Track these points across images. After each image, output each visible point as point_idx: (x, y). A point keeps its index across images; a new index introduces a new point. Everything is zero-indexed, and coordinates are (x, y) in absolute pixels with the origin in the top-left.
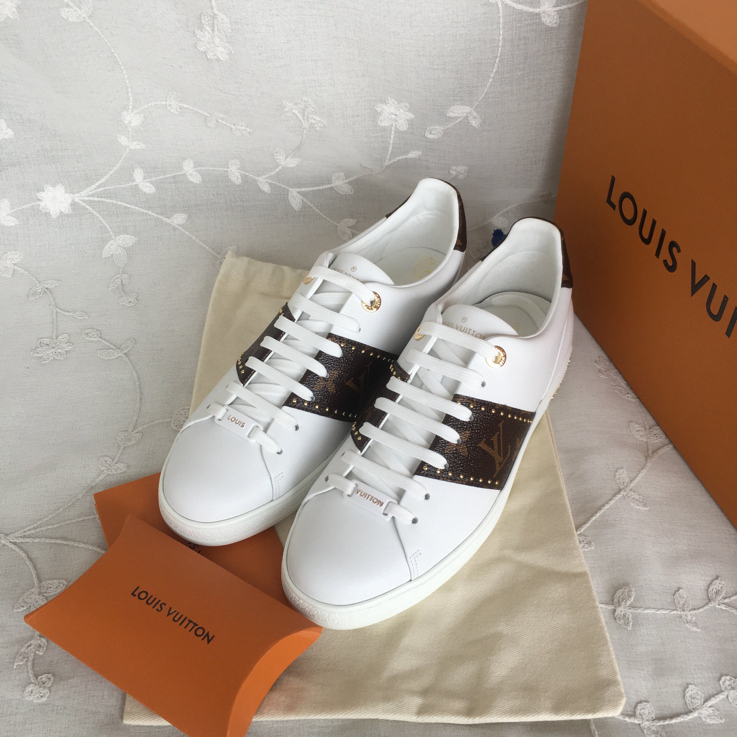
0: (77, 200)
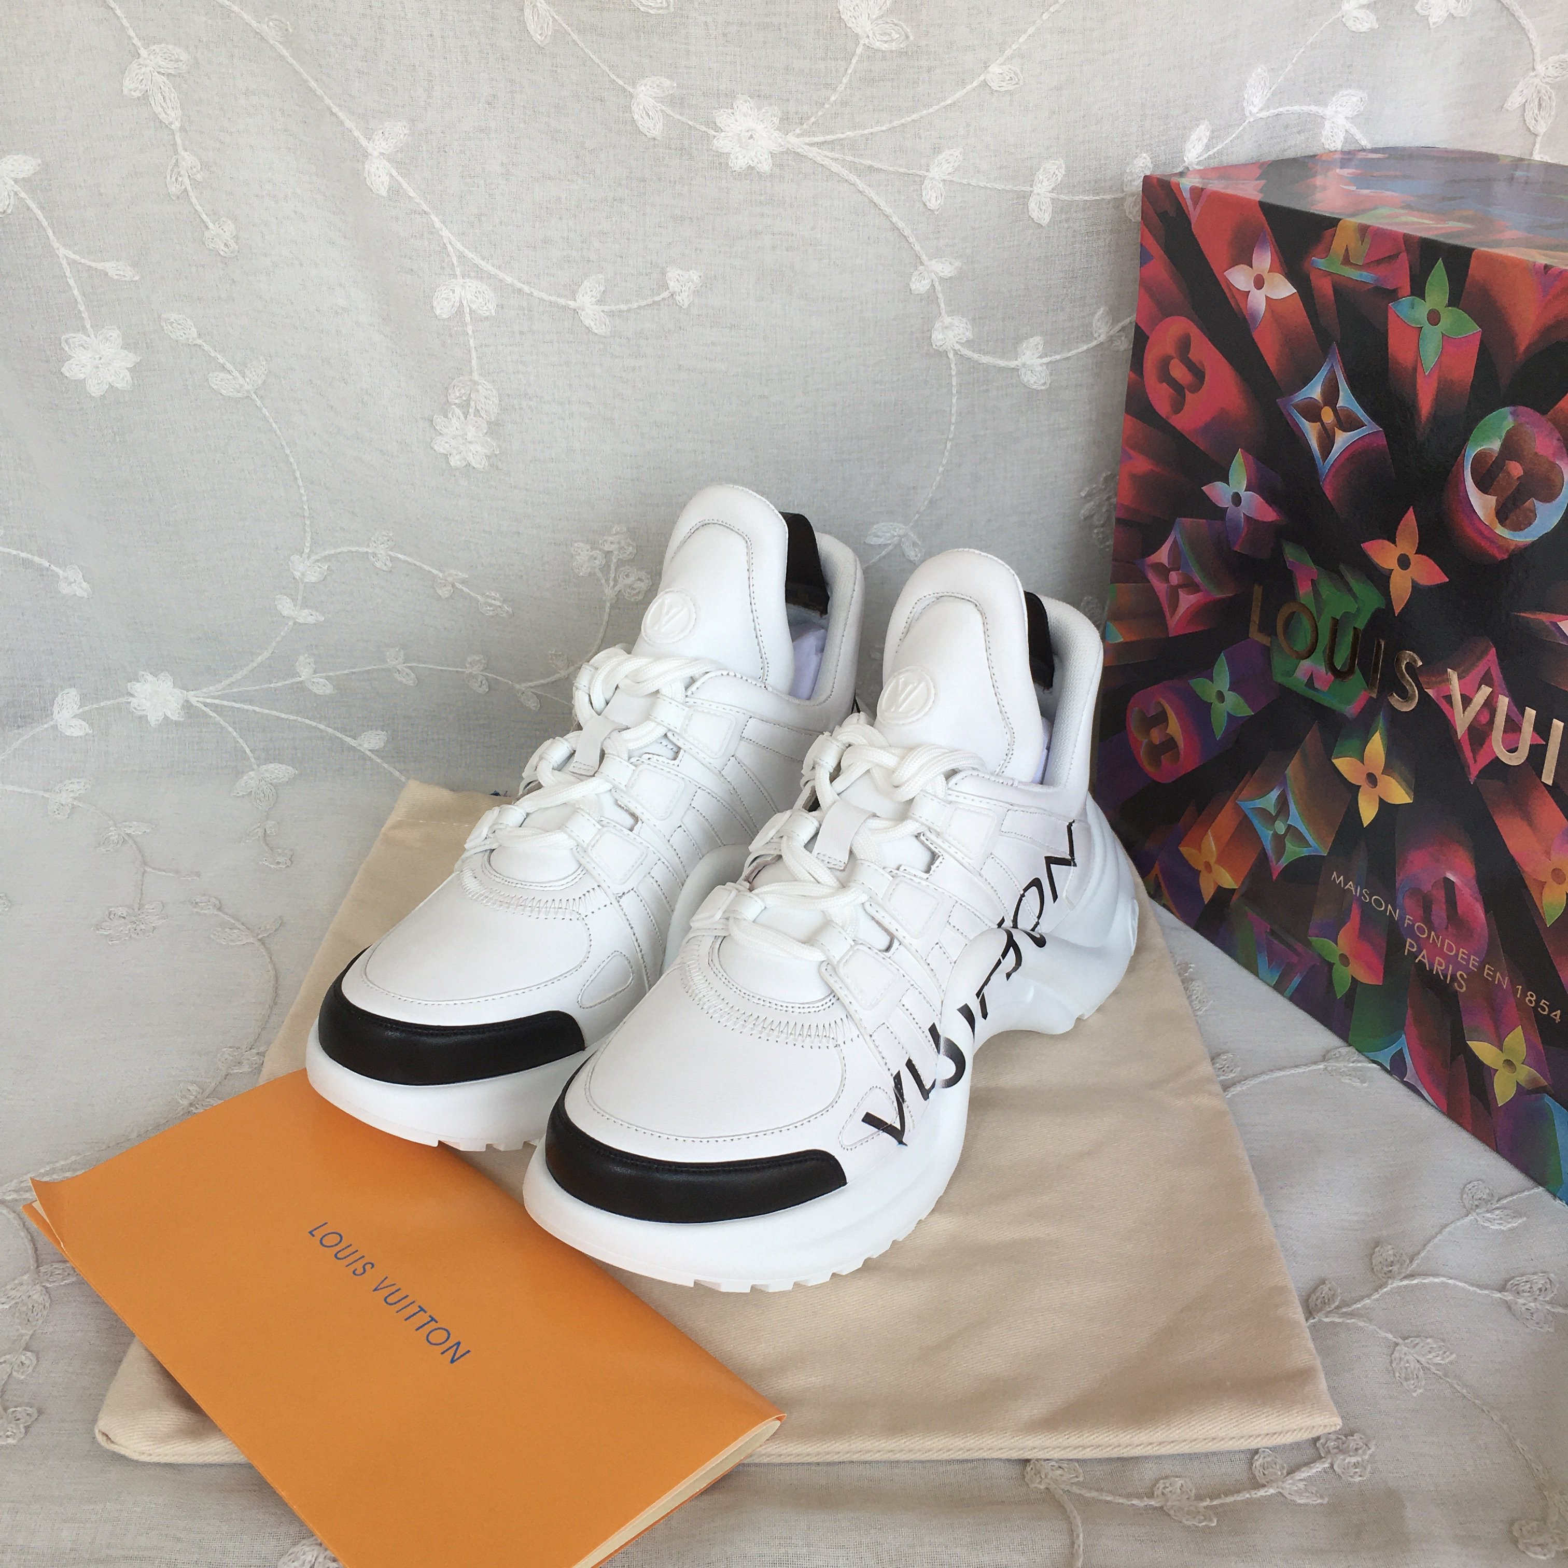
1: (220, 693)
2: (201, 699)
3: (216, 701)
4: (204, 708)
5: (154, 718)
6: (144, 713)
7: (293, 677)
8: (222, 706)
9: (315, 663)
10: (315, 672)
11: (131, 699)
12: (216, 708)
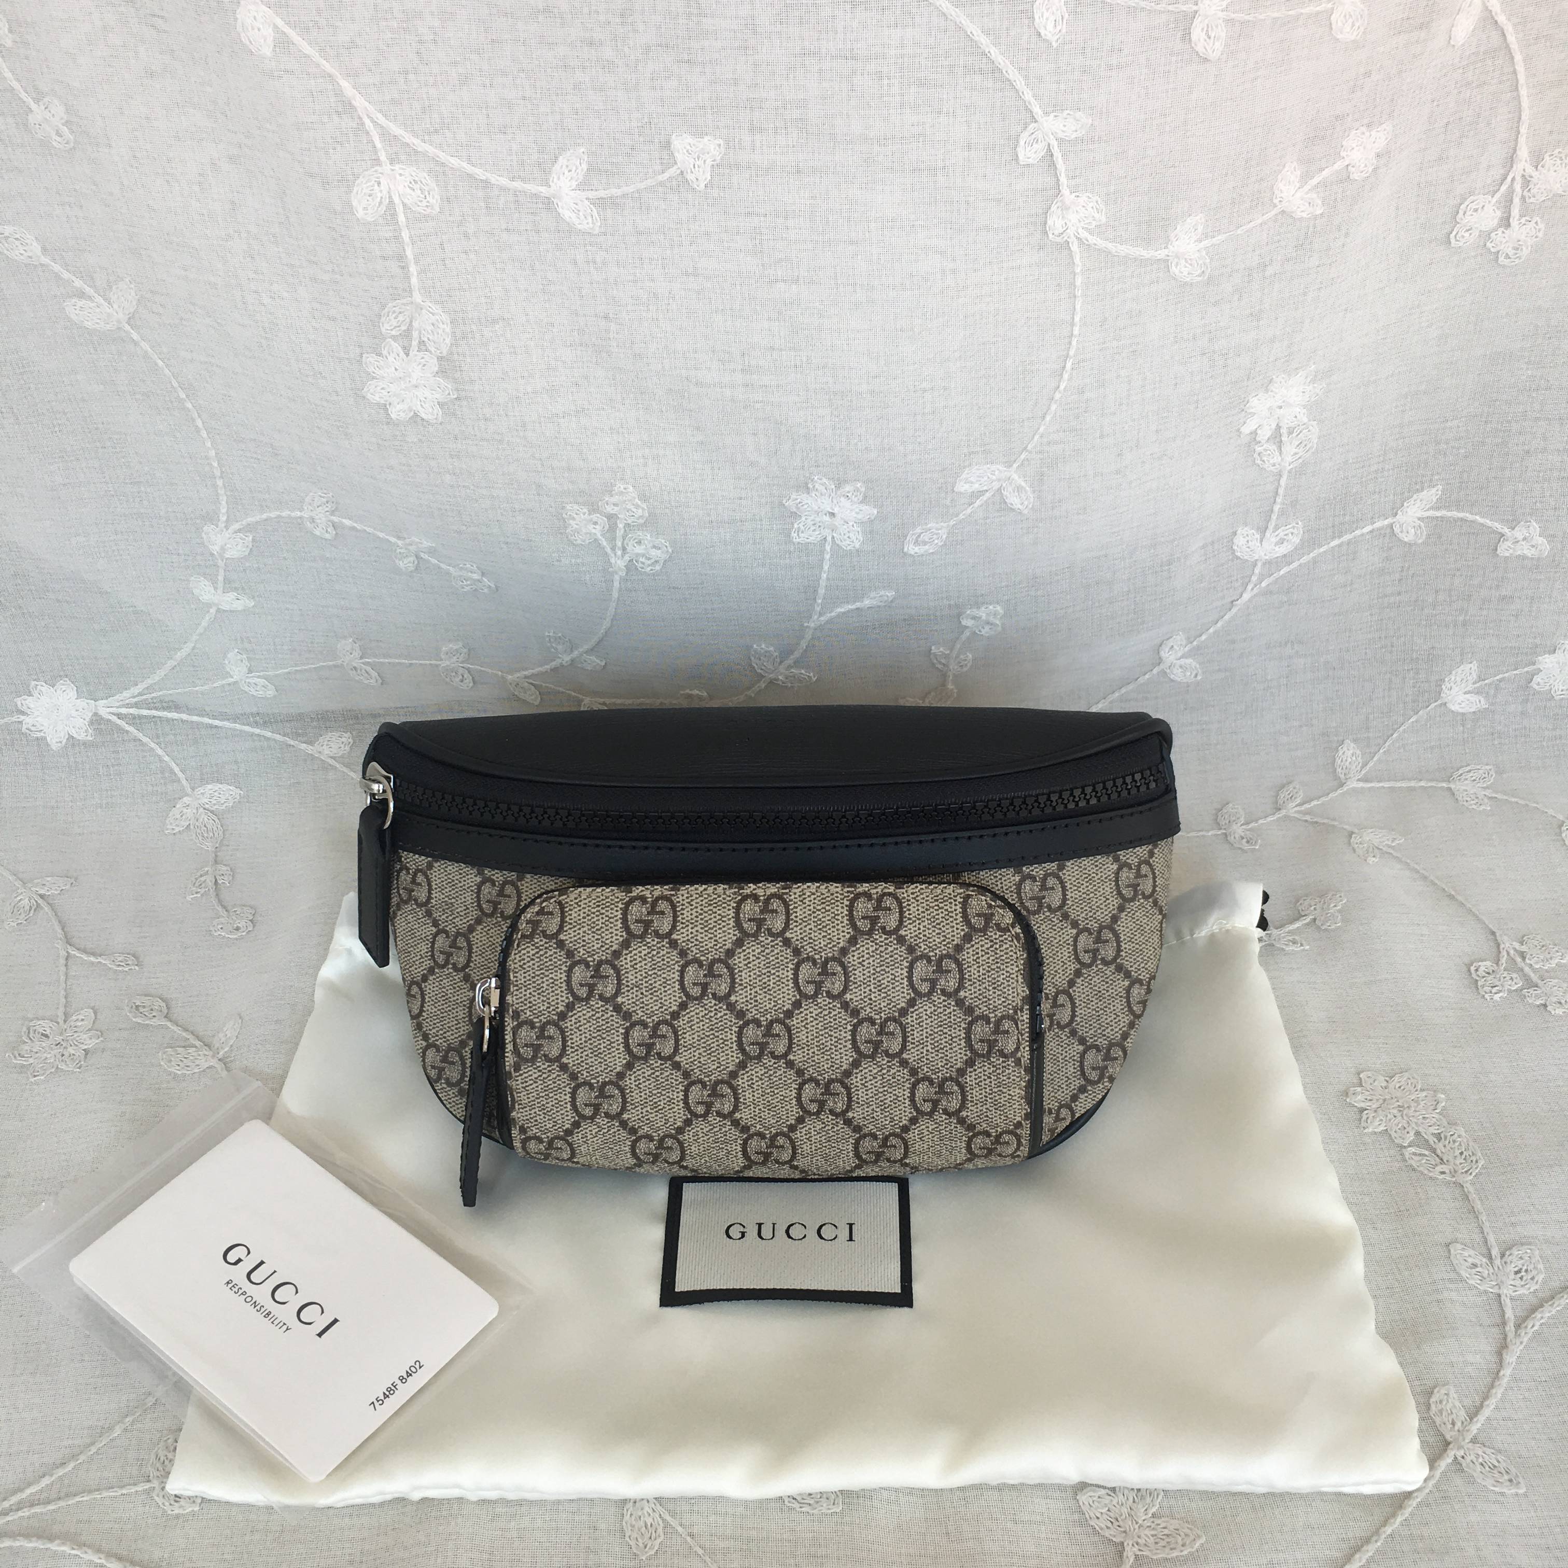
0: (104, 712)
1: (136, 700)
2: (111, 710)
3: (132, 711)
4: (119, 722)
5: (55, 740)
6: (42, 734)
7: (224, 679)
8: (140, 717)
9: (249, 659)
10: (250, 671)
11: (22, 718)
12: (134, 720)
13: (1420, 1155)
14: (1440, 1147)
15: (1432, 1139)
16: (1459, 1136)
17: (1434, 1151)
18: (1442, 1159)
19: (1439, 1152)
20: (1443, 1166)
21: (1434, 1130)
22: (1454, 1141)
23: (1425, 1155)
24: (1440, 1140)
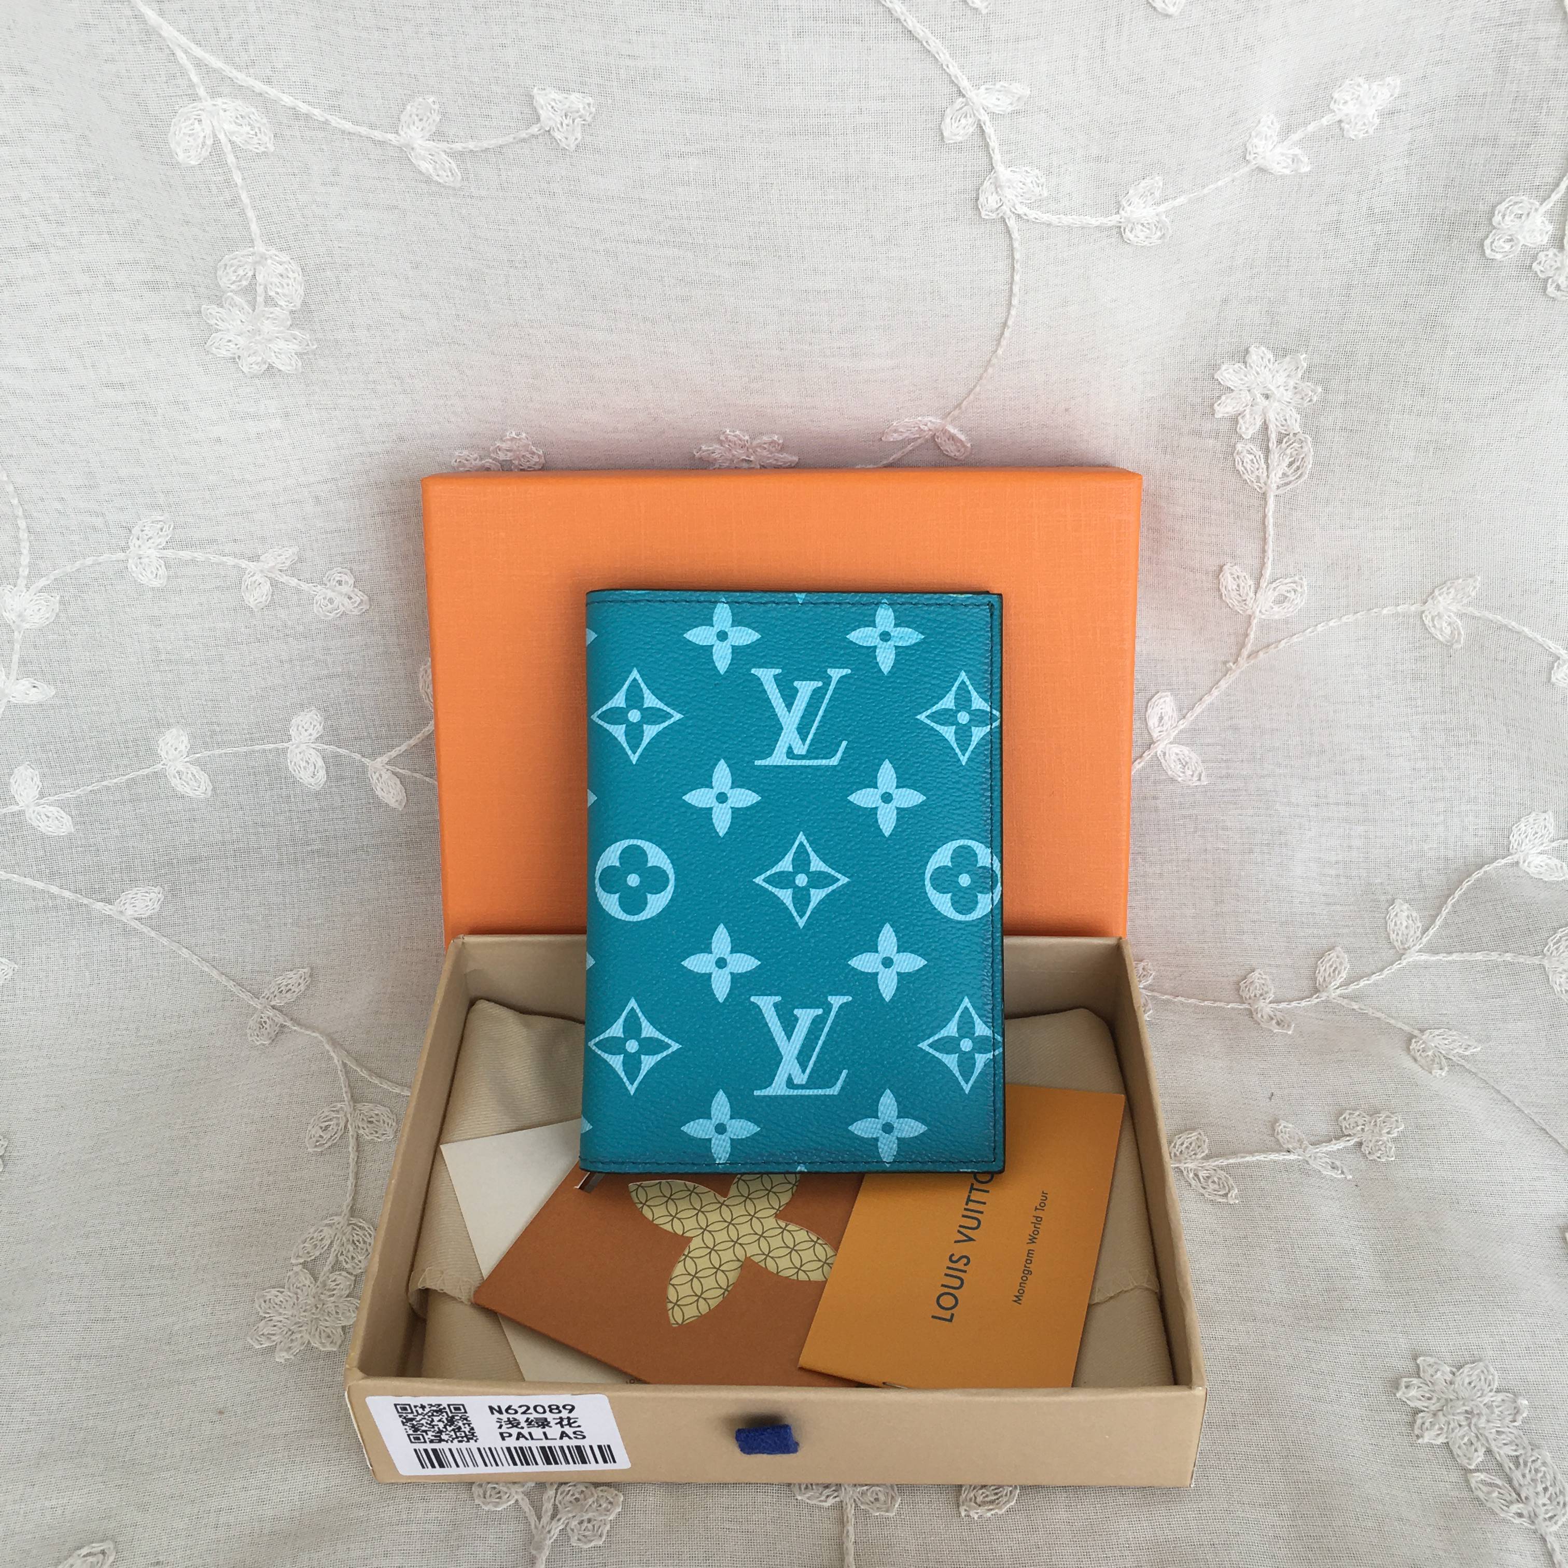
13: (1490, 1485)
14: (1517, 1475)
15: (1508, 1464)
16: (1544, 1464)
17: (1510, 1481)
18: (1519, 1495)
19: (1515, 1483)
20: (1521, 1505)
21: (1509, 1450)
22: (1537, 1471)
23: (1497, 1486)
24: (1517, 1465)
